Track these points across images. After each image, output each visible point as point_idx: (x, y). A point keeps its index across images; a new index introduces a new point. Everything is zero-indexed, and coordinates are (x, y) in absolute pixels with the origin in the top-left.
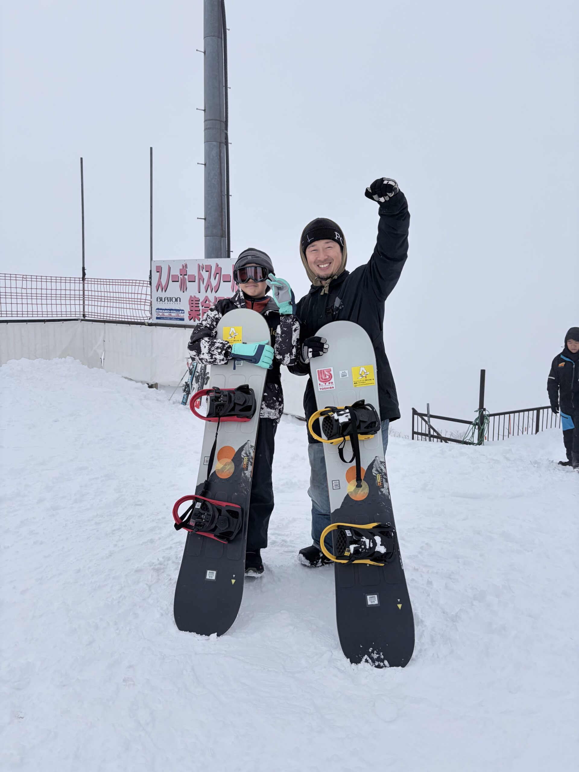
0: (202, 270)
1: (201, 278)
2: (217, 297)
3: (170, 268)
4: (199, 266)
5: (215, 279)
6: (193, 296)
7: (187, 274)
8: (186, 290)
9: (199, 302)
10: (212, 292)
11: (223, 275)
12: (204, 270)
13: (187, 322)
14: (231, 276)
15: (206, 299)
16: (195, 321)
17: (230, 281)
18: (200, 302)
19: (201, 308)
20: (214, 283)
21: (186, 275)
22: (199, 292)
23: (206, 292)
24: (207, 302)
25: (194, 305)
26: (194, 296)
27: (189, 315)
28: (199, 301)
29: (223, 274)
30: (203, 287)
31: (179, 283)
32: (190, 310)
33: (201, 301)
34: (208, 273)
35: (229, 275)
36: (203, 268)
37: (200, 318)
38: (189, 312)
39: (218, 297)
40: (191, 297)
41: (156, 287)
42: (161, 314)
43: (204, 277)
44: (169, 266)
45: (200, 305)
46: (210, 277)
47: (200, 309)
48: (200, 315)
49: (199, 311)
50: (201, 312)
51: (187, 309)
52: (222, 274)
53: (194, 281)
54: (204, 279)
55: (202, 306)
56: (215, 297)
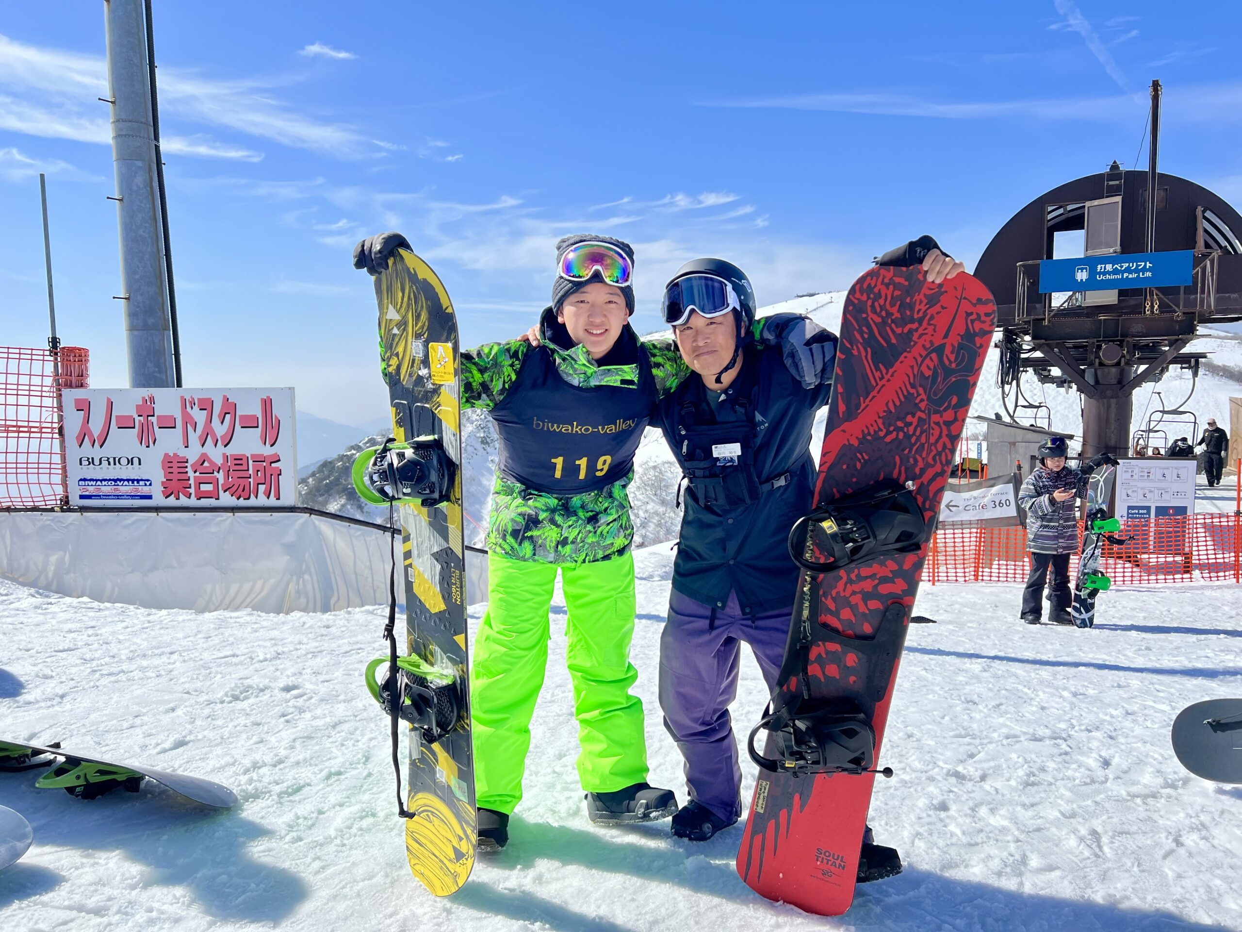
0: (192, 408)
1: (189, 422)
2: (228, 454)
3: (111, 405)
4: (184, 401)
5: (222, 423)
6: (172, 455)
7: (156, 415)
8: (154, 443)
10: (216, 445)
11: (241, 417)
12: (196, 408)
13: (159, 499)
14: (258, 418)
16: (178, 499)
17: (257, 427)
18: (188, 465)
19: (191, 474)
20: (220, 430)
21: (153, 416)
22: (187, 447)
23: (203, 446)
24: (206, 464)
25: (175, 470)
26: (175, 454)
27: (162, 488)
28: (188, 462)
29: (241, 414)
30: (194, 438)
31: (135, 431)
32: (165, 480)
33: (191, 462)
34: (205, 413)
36: (193, 404)
37: (191, 493)
38: (163, 483)
39: (232, 455)
40: (166, 455)
41: (77, 438)
42: (91, 488)
43: (196, 420)
44: (108, 399)
45: (189, 470)
46: (210, 419)
47: (189, 477)
48: (190, 488)
49: (189, 480)
50: (192, 482)
51: (158, 476)
52: (239, 412)
53: (174, 427)
54: (196, 423)
55: (195, 473)
56: (224, 454)
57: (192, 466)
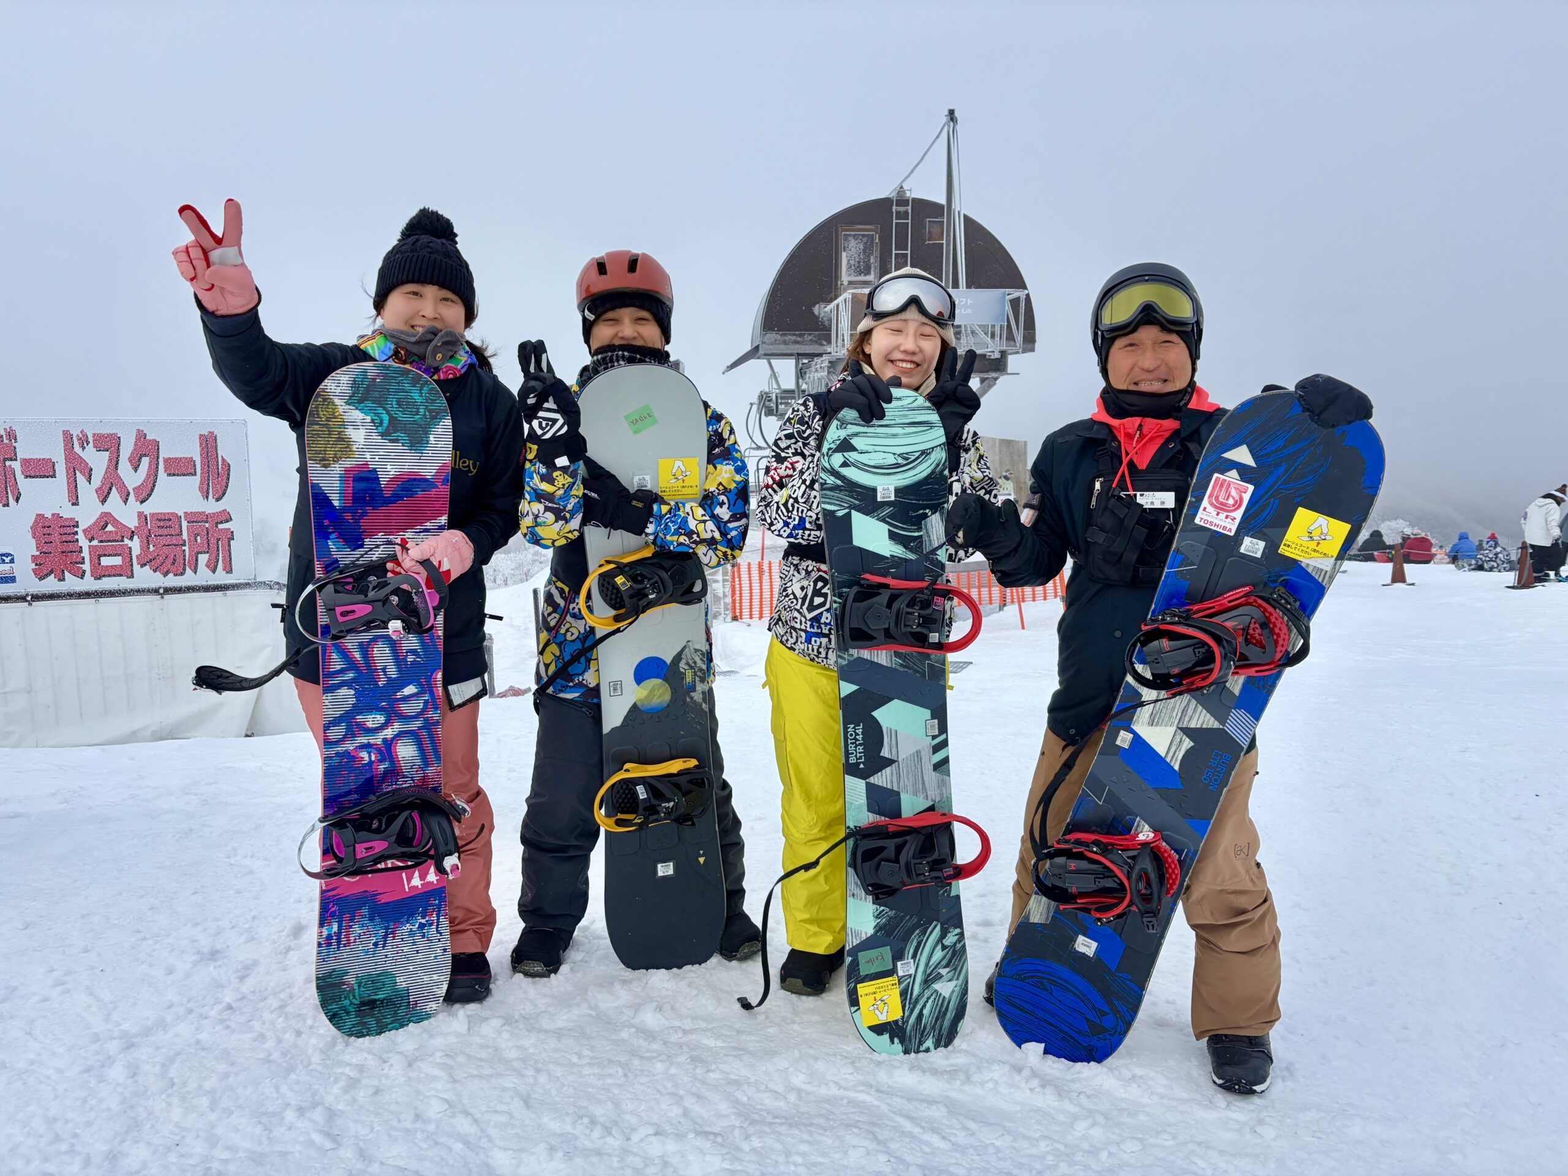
0: (84, 448)
1: (77, 466)
2: (147, 512)
4: (68, 437)
5: (136, 469)
6: (50, 517)
7: (18, 459)
8: (17, 500)
9: (76, 529)
10: (126, 501)
11: (167, 461)
12: (90, 447)
13: (27, 582)
14: (194, 462)
15: (106, 519)
16: (62, 579)
17: (195, 474)
18: (80, 530)
19: (83, 542)
20: (132, 479)
21: (16, 460)
22: (76, 504)
23: (104, 501)
24: (110, 528)
25: (56, 537)
26: (56, 516)
27: (33, 566)
28: (77, 526)
29: (167, 456)
30: (87, 491)
32: (38, 553)
33: (83, 525)
34: (106, 455)
35: (191, 461)
36: (84, 442)
37: (84, 572)
38: (34, 558)
39: (152, 515)
40: (40, 517)
43: (91, 464)
45: (81, 537)
46: (114, 463)
47: (81, 547)
48: (83, 563)
49: (81, 551)
50: (86, 553)
51: (25, 549)
52: (164, 454)
53: (54, 476)
54: (91, 470)
55: (90, 541)
56: (140, 515)
57: (85, 531)
